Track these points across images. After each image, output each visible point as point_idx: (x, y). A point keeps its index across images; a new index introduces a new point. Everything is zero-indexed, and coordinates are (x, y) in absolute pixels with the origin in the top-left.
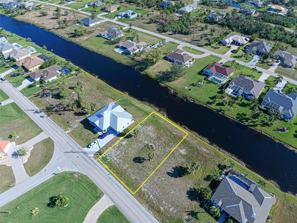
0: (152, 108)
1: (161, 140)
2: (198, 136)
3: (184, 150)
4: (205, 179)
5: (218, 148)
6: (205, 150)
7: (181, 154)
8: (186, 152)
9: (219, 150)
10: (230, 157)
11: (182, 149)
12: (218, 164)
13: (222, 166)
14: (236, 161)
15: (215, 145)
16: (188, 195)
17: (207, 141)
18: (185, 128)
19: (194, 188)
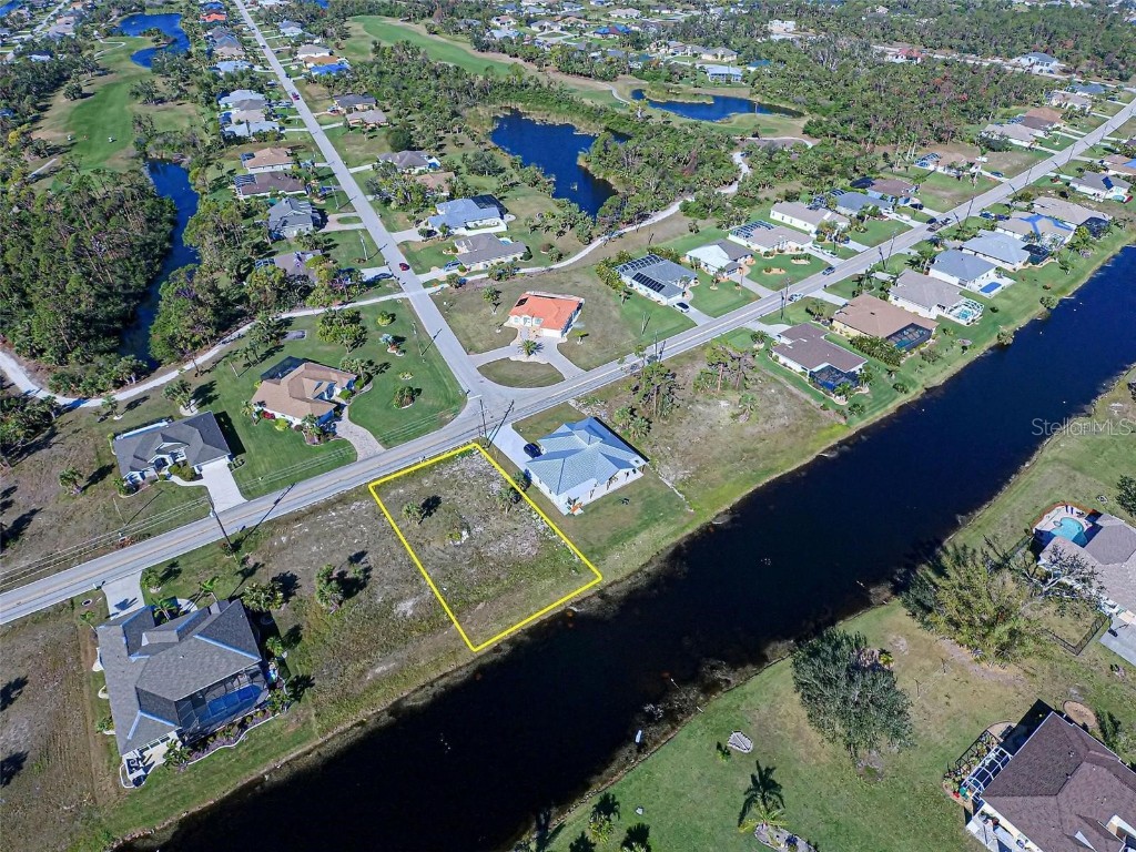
0: (628, 577)
1: (471, 566)
2: (445, 680)
3: (410, 612)
4: (297, 629)
5: (371, 724)
6: (378, 670)
7: (401, 599)
8: (401, 615)
9: (362, 723)
10: (321, 745)
11: (414, 607)
12: (316, 682)
13: (302, 689)
14: (298, 757)
15: (386, 718)
16: (288, 575)
17: (414, 700)
18: (497, 649)
19: (294, 594)
